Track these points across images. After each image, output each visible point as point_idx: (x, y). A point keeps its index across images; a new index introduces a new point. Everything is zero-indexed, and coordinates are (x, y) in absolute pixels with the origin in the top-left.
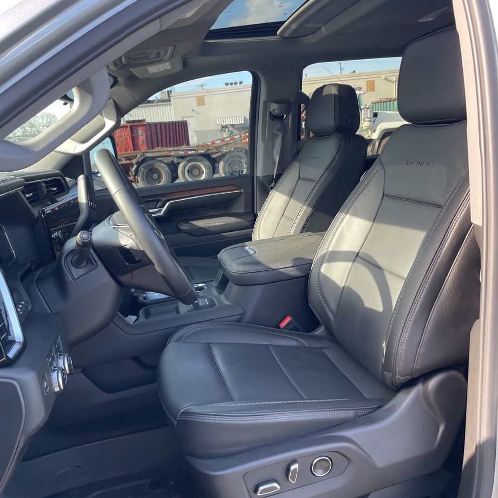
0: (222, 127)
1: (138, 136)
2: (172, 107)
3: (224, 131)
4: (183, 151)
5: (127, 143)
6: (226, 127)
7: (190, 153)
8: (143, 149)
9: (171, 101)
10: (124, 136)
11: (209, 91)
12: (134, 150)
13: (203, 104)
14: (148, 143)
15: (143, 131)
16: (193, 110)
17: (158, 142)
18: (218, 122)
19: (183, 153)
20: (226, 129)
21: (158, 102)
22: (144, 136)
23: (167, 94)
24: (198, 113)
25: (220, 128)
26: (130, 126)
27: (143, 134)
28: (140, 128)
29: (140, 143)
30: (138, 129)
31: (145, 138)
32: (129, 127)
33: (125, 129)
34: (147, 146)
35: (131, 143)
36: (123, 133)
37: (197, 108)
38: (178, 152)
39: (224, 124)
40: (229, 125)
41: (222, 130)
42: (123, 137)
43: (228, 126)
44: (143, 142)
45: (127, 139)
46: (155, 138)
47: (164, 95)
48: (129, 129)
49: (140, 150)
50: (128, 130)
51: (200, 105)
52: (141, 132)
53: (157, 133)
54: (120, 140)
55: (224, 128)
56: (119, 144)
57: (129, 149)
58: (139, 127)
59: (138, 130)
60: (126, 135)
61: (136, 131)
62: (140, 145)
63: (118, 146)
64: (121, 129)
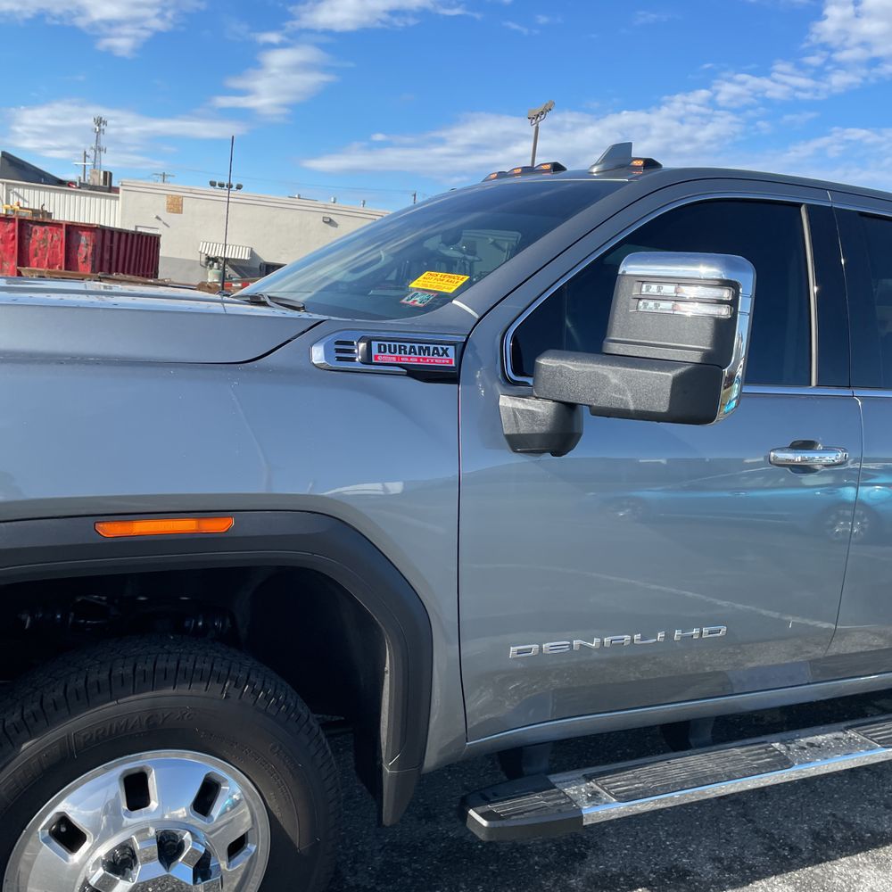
0: (209, 259)
1: (78, 246)
2: (119, 204)
3: (212, 266)
5: (54, 254)
6: (215, 260)
8: (85, 269)
9: (118, 193)
10: (52, 240)
11: (193, 191)
12: (66, 269)
13: (180, 212)
14: (93, 262)
15: (89, 238)
16: (157, 218)
17: (111, 264)
18: (202, 248)
20: (215, 264)
21: (79, 188)
22: (90, 248)
23: (102, 177)
24: (167, 225)
25: (203, 259)
26: (67, 225)
27: (87, 245)
28: (85, 233)
29: (81, 258)
30: (80, 232)
31: (90, 252)
32: (64, 227)
33: (55, 228)
34: (93, 266)
35: (62, 256)
36: (49, 235)
37: (166, 216)
39: (213, 255)
40: (222, 258)
41: (207, 263)
42: (50, 240)
43: (220, 260)
44: (86, 257)
45: (55, 247)
46: (107, 256)
47: (96, 178)
48: (64, 230)
49: (77, 270)
50: (61, 233)
51: (173, 212)
52: (84, 239)
53: (111, 248)
54: (42, 246)
55: (211, 260)
56: (40, 253)
57: (56, 264)
58: (82, 231)
59: (80, 236)
60: (55, 239)
61: (75, 236)
62: (79, 261)
63: (36, 255)
64: (47, 227)
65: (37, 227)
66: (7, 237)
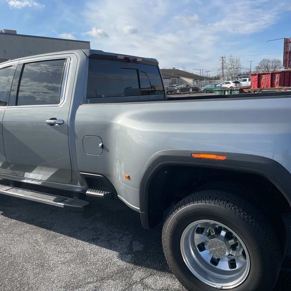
1: (275, 79)
4: (285, 89)
5: (268, 83)
7: (288, 90)
8: (277, 87)
12: (271, 87)
14: (280, 83)
19: (284, 90)
22: (279, 79)
26: (271, 73)
27: (278, 78)
29: (276, 83)
31: (278, 80)
35: (270, 83)
36: (267, 77)
38: (281, 90)
44: (277, 82)
45: (268, 81)
48: (270, 75)
49: (275, 87)
52: (277, 76)
54: (264, 81)
56: (264, 83)
57: (268, 86)
58: (276, 74)
60: (268, 78)
61: (274, 76)
62: (275, 84)
63: (263, 84)
64: (266, 75)
65: (263, 76)
66: (255, 80)
